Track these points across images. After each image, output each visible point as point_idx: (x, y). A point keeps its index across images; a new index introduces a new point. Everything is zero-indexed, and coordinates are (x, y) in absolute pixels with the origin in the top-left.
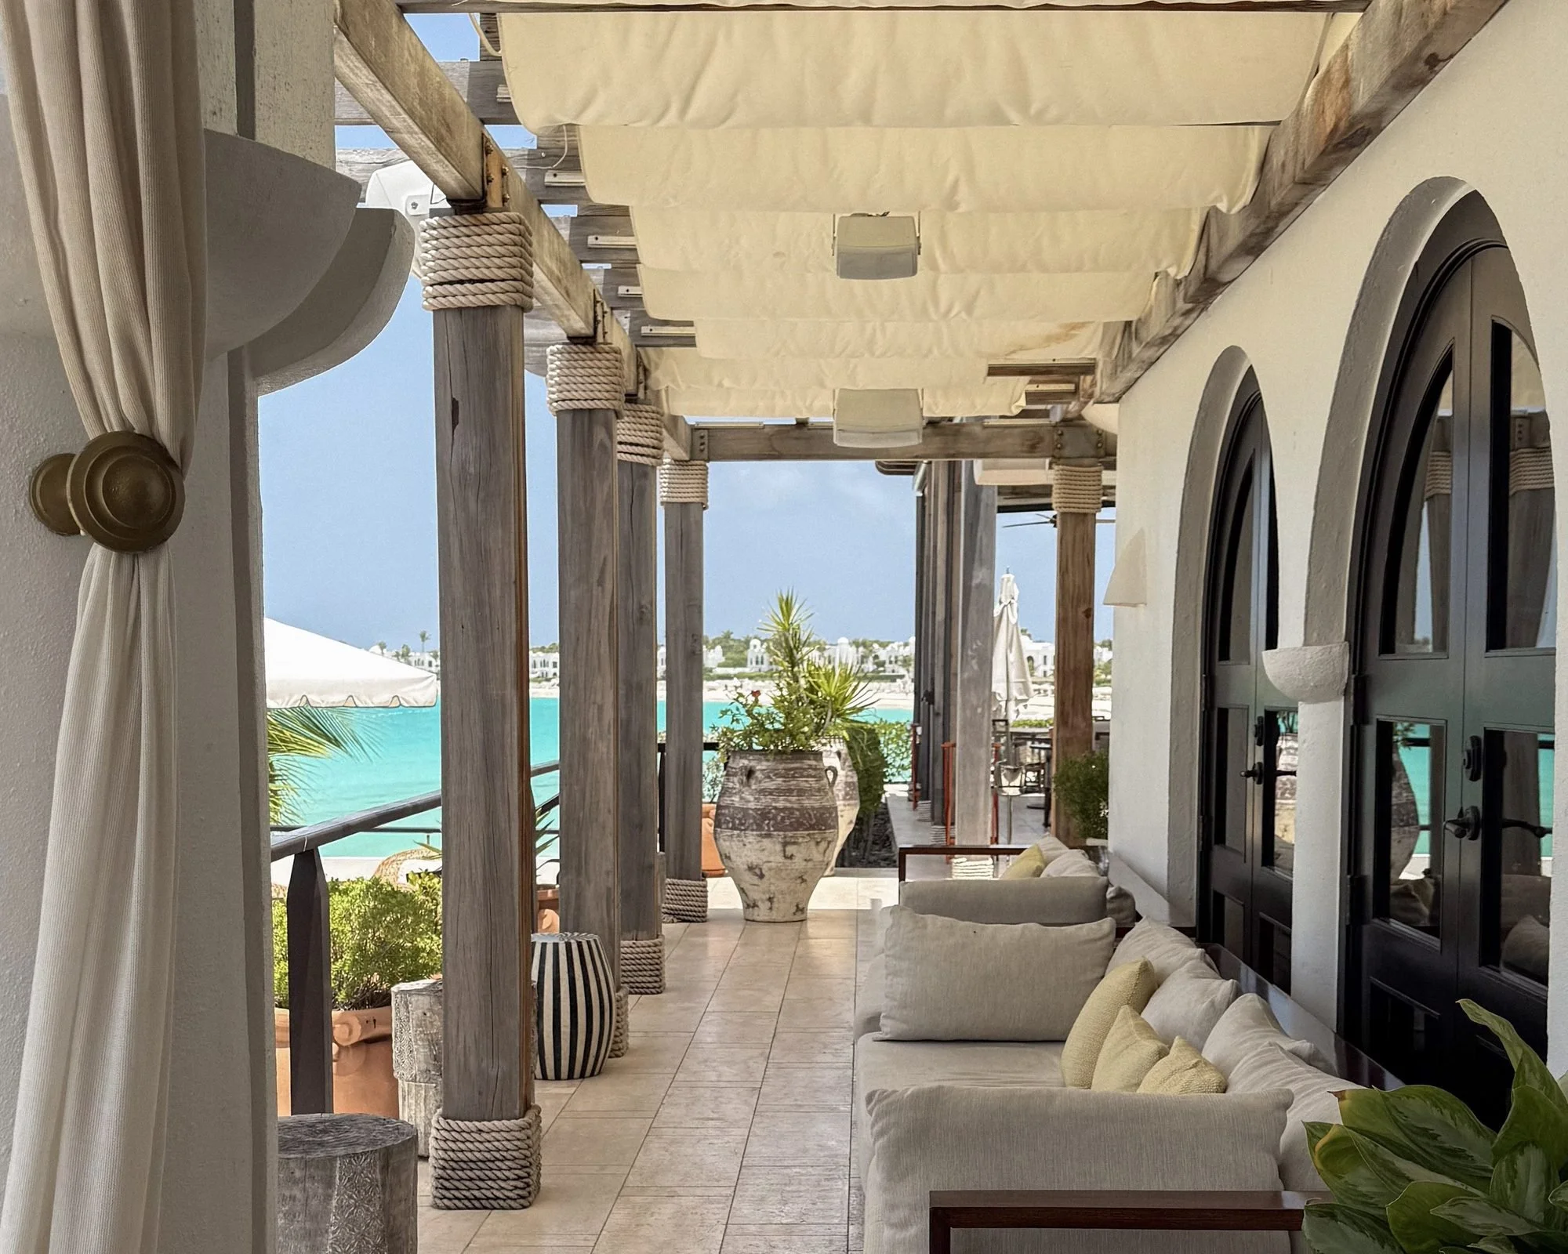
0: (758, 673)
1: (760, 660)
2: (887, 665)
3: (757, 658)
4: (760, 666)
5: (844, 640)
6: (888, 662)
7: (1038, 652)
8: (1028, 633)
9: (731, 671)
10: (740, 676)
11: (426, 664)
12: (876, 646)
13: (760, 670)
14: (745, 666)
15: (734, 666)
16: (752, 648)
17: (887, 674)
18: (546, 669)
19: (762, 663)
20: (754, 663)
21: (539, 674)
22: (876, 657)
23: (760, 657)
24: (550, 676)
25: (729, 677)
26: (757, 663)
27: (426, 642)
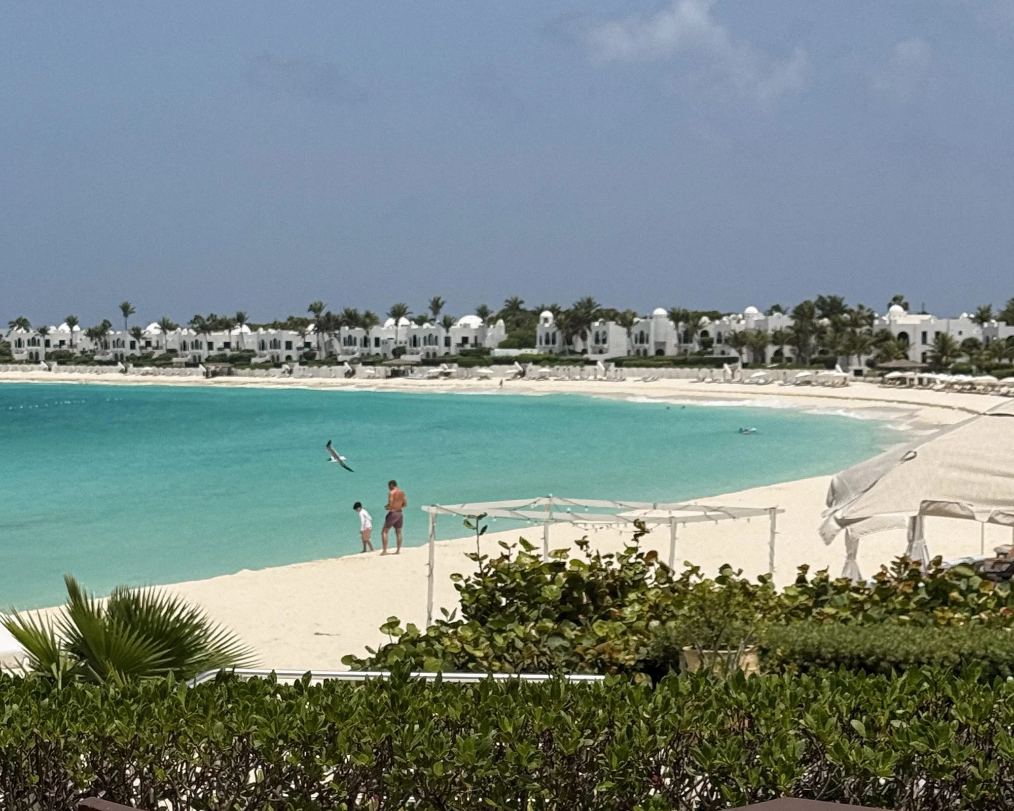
0: (547, 356)
1: (551, 338)
2: (715, 345)
3: (547, 335)
4: (550, 346)
5: (660, 312)
6: (715, 341)
7: (914, 327)
8: (904, 301)
9: (514, 352)
10: (522, 360)
11: (128, 345)
12: (705, 319)
13: (551, 352)
14: (532, 346)
15: (520, 347)
16: (542, 321)
17: (714, 356)
18: (278, 351)
19: (554, 342)
20: (543, 343)
21: (268, 358)
22: (705, 333)
23: (551, 334)
24: (283, 359)
25: (509, 361)
26: (547, 342)
27: (130, 316)
